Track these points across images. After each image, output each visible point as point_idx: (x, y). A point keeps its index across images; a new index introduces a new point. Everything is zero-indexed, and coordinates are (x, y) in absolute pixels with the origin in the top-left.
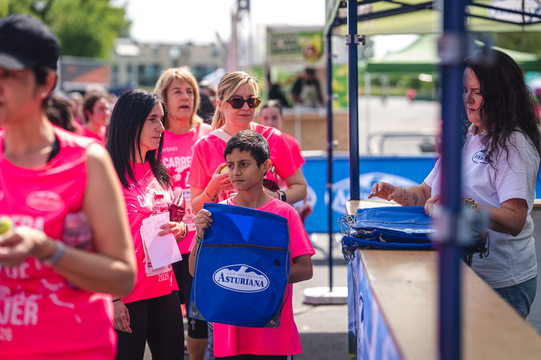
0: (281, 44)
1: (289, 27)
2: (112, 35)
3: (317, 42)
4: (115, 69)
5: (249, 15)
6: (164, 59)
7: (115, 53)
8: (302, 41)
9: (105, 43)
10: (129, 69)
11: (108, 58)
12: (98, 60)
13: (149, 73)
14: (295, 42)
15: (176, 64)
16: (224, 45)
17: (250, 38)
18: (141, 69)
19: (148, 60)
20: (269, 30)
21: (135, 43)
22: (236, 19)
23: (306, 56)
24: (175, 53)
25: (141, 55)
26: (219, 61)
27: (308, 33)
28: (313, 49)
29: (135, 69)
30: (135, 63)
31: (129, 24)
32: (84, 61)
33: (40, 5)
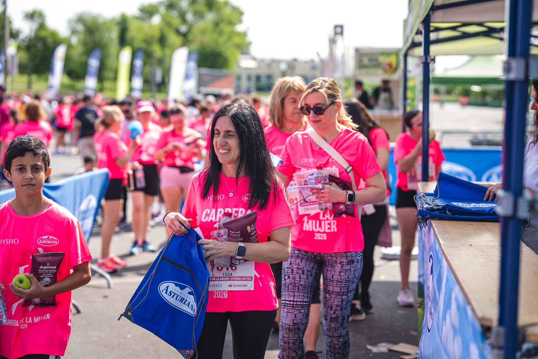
0: (366, 61)
1: (372, 49)
2: (237, 53)
3: (393, 60)
4: (239, 78)
5: (342, 38)
6: (275, 72)
7: (239, 66)
8: (383, 59)
9: (231, 58)
10: (249, 78)
11: (233, 70)
12: (225, 71)
13: (264, 81)
14: (376, 60)
15: (284, 74)
16: (322, 61)
17: (343, 56)
18: (258, 78)
19: (264, 72)
20: (357, 50)
21: (254, 59)
22: (332, 42)
23: (385, 71)
24: (283, 67)
25: (258, 67)
26: (317, 73)
27: (387, 53)
28: (390, 65)
29: (253, 79)
30: (254, 74)
31: (250, 44)
32: (215, 72)
33: (183, 29)
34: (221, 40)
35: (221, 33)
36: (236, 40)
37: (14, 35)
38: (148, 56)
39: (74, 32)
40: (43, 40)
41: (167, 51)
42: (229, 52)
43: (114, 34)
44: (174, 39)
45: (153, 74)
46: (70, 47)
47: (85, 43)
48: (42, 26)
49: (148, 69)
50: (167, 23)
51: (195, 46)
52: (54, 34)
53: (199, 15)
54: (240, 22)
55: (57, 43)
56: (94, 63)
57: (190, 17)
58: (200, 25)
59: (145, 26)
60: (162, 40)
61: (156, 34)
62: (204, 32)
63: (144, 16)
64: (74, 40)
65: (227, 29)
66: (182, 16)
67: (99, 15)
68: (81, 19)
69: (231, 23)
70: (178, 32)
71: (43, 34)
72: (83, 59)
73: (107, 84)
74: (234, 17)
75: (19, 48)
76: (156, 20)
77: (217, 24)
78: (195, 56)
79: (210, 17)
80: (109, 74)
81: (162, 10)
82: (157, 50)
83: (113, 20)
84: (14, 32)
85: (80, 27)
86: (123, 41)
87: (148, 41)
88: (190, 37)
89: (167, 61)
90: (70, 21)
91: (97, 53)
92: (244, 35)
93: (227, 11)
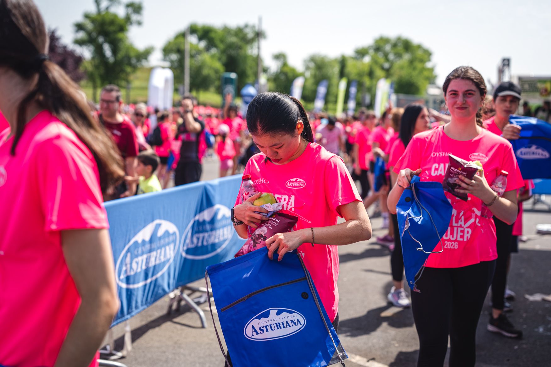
0: (526, 87)
2: (426, 83)
3: (548, 86)
4: (427, 102)
5: (509, 69)
7: (427, 93)
8: (540, 85)
9: (422, 87)
10: (435, 102)
11: (423, 96)
12: (417, 96)
14: (535, 86)
20: (520, 78)
21: (439, 88)
22: (501, 71)
23: (542, 94)
27: (543, 81)
28: (546, 90)
29: (438, 102)
30: (439, 99)
32: (410, 97)
33: (387, 65)
34: (415, 73)
35: (414, 69)
36: (426, 73)
37: (265, 70)
38: (360, 85)
39: (307, 68)
40: (286, 74)
41: (374, 82)
42: (421, 82)
43: (336, 70)
44: (379, 72)
45: (364, 98)
46: (306, 80)
47: (315, 76)
48: (285, 64)
49: (360, 95)
50: (375, 61)
51: (395, 78)
52: (293, 70)
53: (399, 56)
54: (429, 60)
55: (296, 76)
56: (322, 90)
57: (391, 57)
58: (399, 63)
59: (358, 64)
60: (371, 74)
61: (366, 69)
62: (402, 68)
63: (358, 57)
64: (308, 74)
65: (419, 65)
66: (386, 56)
67: (325, 57)
68: (313, 59)
69: (422, 61)
70: (382, 68)
71: (286, 69)
72: (313, 88)
73: (330, 106)
74: (426, 57)
75: (268, 80)
76: (367, 60)
77: (411, 62)
78: (395, 86)
79: (407, 57)
80: (331, 98)
81: (371, 52)
82: (367, 81)
83: (336, 60)
84: (265, 69)
85: (312, 65)
86: (342, 74)
87: (360, 75)
88: (392, 71)
89: (373, 89)
90: (305, 61)
91: (325, 83)
92: (432, 70)
93: (419, 53)
